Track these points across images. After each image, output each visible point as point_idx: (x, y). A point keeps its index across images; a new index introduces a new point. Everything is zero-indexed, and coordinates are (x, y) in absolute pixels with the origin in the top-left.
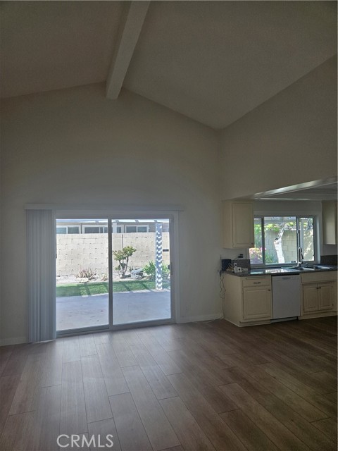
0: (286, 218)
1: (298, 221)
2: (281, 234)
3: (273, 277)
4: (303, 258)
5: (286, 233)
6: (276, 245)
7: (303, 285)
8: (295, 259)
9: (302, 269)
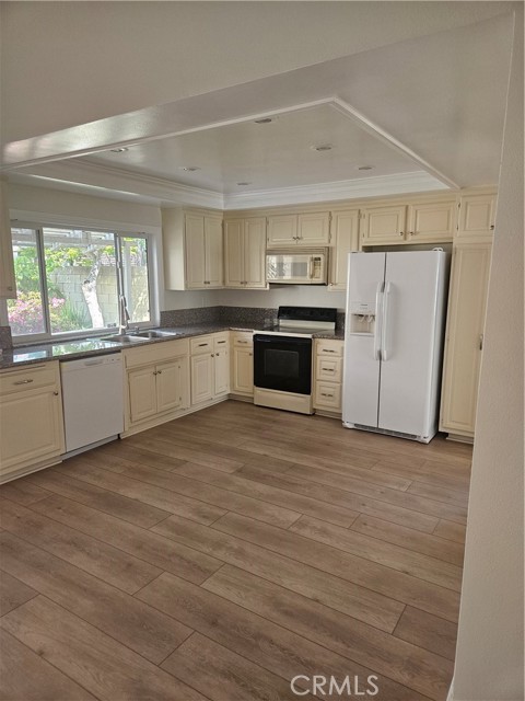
0: (95, 235)
1: (118, 244)
2: (97, 272)
3: (64, 364)
4: (128, 319)
5: (103, 270)
6: (87, 293)
7: (130, 372)
8: (116, 320)
9: (127, 340)
